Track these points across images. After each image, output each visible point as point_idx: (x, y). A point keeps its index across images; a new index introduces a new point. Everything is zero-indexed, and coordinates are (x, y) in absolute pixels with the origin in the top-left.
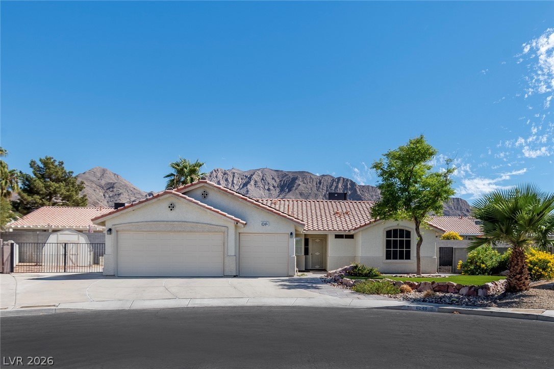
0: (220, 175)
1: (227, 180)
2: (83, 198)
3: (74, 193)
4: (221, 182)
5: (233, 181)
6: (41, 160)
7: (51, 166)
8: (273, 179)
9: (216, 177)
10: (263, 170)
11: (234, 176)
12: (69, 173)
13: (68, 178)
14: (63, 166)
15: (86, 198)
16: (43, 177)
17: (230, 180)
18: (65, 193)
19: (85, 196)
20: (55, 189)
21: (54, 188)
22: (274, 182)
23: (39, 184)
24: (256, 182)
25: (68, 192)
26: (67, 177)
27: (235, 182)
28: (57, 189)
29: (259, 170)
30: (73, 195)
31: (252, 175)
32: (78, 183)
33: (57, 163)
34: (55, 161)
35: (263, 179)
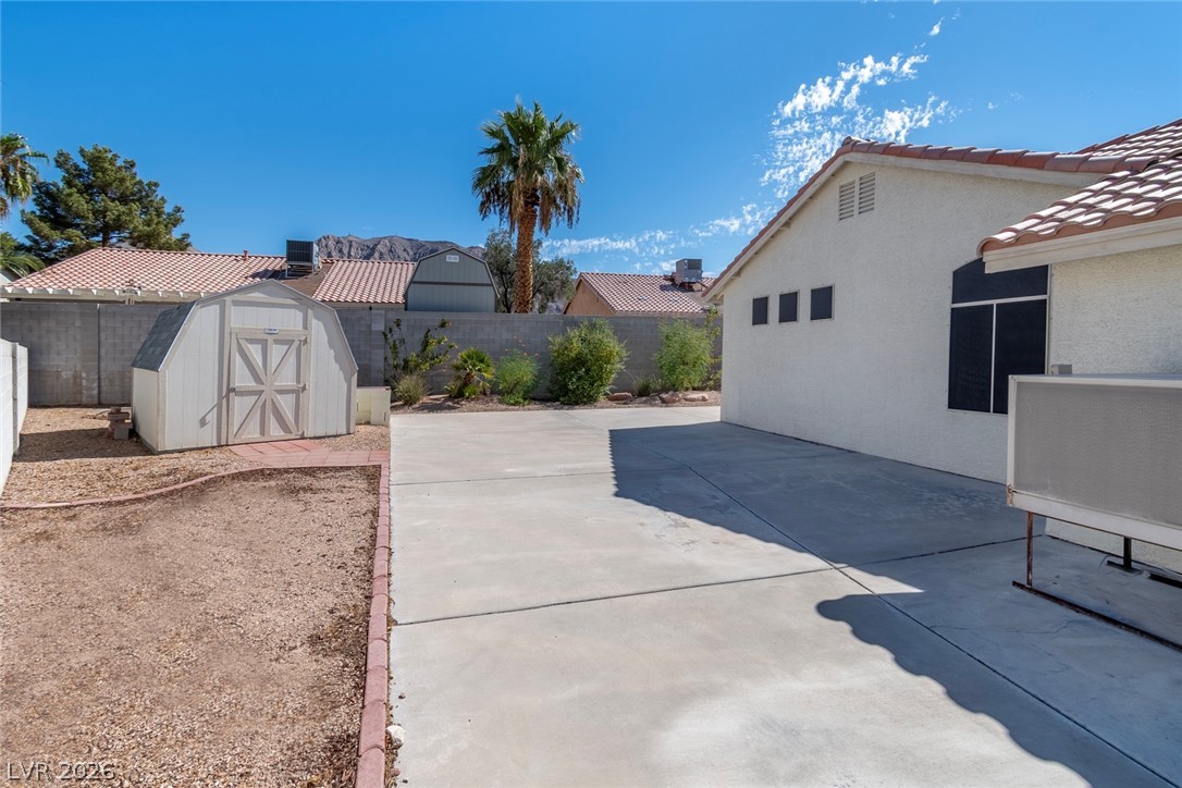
0: (331, 243)
1: (341, 251)
2: (181, 240)
3: (162, 228)
4: (334, 254)
5: (349, 252)
6: (82, 151)
7: (106, 165)
8: (405, 250)
9: (326, 246)
10: (391, 239)
11: (350, 246)
12: (149, 185)
13: (147, 196)
14: (134, 170)
15: (189, 240)
16: (87, 189)
17: (345, 251)
18: (141, 228)
19: (186, 236)
20: (119, 215)
21: (116, 213)
22: (405, 254)
23: (79, 202)
24: (381, 254)
25: (149, 226)
26: (144, 193)
27: (352, 254)
28: (123, 218)
29: (385, 238)
30: (158, 235)
31: (376, 245)
32: (168, 209)
33: (119, 163)
34: (115, 155)
35: (391, 251)
